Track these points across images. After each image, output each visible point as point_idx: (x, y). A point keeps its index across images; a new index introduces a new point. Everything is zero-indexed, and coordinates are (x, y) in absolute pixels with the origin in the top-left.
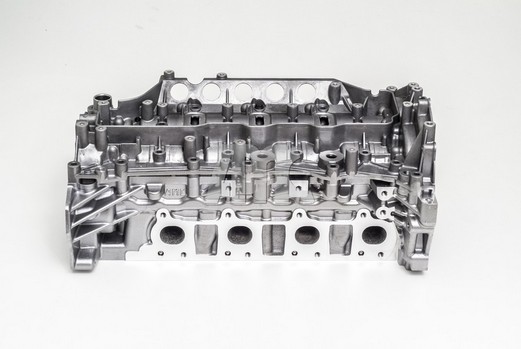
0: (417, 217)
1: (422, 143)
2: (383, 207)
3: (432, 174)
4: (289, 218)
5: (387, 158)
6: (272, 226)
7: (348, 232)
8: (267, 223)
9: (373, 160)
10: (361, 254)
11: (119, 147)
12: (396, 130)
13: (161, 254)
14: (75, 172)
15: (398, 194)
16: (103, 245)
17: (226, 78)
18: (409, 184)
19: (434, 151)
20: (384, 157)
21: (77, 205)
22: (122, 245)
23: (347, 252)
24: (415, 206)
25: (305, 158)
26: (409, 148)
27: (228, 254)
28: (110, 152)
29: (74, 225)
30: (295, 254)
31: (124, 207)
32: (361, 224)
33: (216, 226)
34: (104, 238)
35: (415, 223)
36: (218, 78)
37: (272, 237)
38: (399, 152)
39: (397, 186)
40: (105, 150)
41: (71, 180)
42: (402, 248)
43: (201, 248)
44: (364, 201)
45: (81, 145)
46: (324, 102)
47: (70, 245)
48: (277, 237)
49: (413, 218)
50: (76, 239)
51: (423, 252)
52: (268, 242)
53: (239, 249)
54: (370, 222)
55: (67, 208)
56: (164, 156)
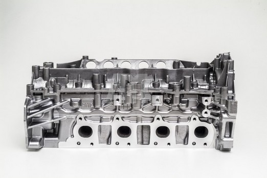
0: (226, 112)
1: (227, 72)
2: (206, 110)
3: (233, 89)
4: (153, 121)
5: (207, 86)
6: (142, 126)
7: (186, 130)
8: (140, 124)
9: (199, 87)
10: (194, 144)
11: (56, 79)
12: (211, 74)
13: (79, 143)
14: (31, 89)
15: (214, 101)
16: (45, 139)
17: (116, 59)
18: (221, 93)
19: (234, 74)
20: (205, 85)
21: (31, 106)
22: (57, 139)
23: (186, 143)
24: (224, 106)
25: (161, 86)
26: (219, 78)
27: (117, 144)
28: (51, 82)
29: (28, 117)
30: (156, 144)
31: (58, 114)
32: (193, 125)
33: (111, 126)
34: (46, 134)
35: (225, 116)
36: (113, 59)
37: (143, 134)
38: (214, 82)
39: (214, 96)
40: (48, 80)
41: (28, 94)
42: (218, 137)
43: (102, 140)
44: (194, 110)
45: (35, 77)
47: (26, 130)
48: (145, 135)
49: (224, 113)
50: (30, 127)
51: (230, 136)
52: (140, 136)
53: (123, 141)
54: (198, 124)
55: (25, 106)
56: (82, 84)
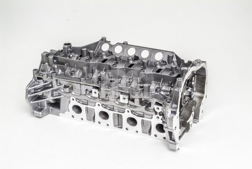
2: (158, 115)
4: (124, 112)
6: (118, 114)
8: (116, 112)
11: (58, 66)
13: (73, 117)
16: (50, 108)
22: (58, 109)
23: (150, 134)
28: (54, 68)
30: (127, 129)
31: (57, 93)
33: (94, 109)
36: (124, 44)
37: (118, 119)
40: (52, 66)
41: (34, 77)
43: (89, 118)
45: (43, 62)
46: (166, 62)
50: (32, 102)
56: (75, 73)
